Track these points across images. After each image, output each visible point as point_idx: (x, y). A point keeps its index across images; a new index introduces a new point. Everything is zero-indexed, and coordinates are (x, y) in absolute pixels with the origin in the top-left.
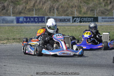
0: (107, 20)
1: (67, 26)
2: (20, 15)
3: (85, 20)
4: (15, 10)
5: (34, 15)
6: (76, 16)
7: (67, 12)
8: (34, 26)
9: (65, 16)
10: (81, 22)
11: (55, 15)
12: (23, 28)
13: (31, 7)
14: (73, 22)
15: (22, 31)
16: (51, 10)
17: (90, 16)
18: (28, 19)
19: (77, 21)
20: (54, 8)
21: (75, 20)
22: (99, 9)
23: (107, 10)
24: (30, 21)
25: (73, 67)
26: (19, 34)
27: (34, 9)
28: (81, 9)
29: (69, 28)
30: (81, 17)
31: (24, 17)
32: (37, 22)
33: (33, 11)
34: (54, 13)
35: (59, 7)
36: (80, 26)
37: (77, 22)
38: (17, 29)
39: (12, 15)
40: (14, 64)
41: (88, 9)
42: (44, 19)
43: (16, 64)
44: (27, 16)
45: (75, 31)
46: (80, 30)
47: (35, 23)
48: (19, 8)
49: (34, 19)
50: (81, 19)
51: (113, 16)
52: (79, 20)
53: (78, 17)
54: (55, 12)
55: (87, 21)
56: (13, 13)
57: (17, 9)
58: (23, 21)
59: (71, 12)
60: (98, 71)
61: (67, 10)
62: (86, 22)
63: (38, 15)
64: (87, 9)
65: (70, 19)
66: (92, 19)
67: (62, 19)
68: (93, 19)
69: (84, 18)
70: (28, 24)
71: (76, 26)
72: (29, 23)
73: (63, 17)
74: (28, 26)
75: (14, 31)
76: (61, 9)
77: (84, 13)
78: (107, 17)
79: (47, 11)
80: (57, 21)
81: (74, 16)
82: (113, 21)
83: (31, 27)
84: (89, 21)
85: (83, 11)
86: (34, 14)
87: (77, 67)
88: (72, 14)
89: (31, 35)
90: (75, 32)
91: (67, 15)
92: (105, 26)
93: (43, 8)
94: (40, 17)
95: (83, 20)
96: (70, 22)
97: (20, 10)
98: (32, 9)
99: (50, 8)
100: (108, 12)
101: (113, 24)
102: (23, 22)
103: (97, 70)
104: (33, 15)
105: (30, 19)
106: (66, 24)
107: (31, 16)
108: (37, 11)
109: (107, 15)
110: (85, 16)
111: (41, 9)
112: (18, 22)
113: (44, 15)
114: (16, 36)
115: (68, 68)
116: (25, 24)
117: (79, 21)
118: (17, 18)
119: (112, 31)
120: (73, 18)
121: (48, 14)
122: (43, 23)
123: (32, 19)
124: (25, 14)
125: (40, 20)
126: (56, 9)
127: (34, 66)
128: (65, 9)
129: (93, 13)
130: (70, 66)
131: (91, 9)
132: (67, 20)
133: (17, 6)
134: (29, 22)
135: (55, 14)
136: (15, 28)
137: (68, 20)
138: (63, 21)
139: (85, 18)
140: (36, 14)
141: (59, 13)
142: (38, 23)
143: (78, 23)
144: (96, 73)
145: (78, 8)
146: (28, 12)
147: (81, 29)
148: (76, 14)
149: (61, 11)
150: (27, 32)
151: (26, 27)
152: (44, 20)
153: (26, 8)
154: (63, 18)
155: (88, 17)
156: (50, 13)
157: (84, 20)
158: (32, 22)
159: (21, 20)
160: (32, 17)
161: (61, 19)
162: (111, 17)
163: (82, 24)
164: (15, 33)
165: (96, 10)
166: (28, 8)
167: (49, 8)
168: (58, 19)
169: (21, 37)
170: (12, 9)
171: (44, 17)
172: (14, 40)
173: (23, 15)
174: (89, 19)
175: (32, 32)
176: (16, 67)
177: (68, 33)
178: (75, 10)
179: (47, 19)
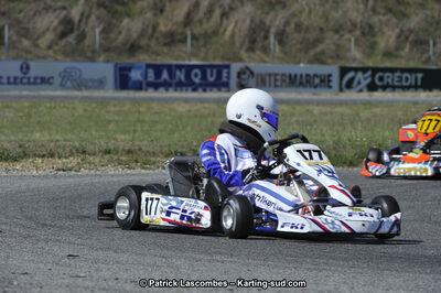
1: (318, 103)
2: (134, 56)
3: (390, 80)
4: (113, 35)
6: (352, 65)
7: (318, 49)
8: (186, 101)
9: (311, 62)
10: (372, 87)
11: (271, 59)
12: (142, 109)
13: (178, 25)
14: (341, 90)
15: (139, 121)
16: (255, 38)
17: (412, 65)
18: (165, 75)
19: (359, 83)
20: (268, 31)
21: (352, 80)
25: (343, 266)
26: (126, 132)
27: (189, 33)
28: (374, 36)
29: (325, 114)
30: (375, 70)
31: (148, 66)
32: (201, 85)
33: (184, 41)
34: (266, 50)
35: (288, 29)
36: (368, 104)
37: (359, 88)
38: (118, 113)
39: (100, 56)
40: (109, 249)
41: (403, 39)
42: (228, 73)
43: (115, 252)
44: (159, 61)
45: (352, 123)
46: (369, 120)
47: (190, 89)
48: (129, 30)
49: (188, 76)
50: (373, 76)
52: (365, 79)
53: (364, 70)
54: (272, 47)
55: (399, 84)
56: (105, 50)
57: (120, 33)
58: (144, 82)
59: (333, 47)
61: (317, 41)
62: (394, 88)
63: (204, 59)
64: (399, 37)
65: (330, 75)
66: (420, 75)
67: (298, 77)
68: (422, 79)
69: (386, 74)
70: (161, 93)
71: (354, 102)
72: (167, 90)
73: (303, 68)
75: (110, 122)
76: (293, 38)
77: (388, 54)
79: (238, 44)
80: (279, 83)
81: (348, 65)
83: (175, 105)
84: (404, 83)
85: (382, 45)
86: (186, 53)
87: (359, 267)
88: (338, 57)
89: (176, 135)
90: (349, 128)
91: (319, 60)
93: (225, 30)
94: (212, 67)
95: (381, 79)
96: (330, 87)
97: (134, 35)
98: (181, 34)
102: (144, 86)
103: (436, 281)
104: (184, 60)
105: (171, 75)
106: (314, 94)
107: (174, 62)
108: (201, 42)
110: (388, 64)
111: (215, 33)
112: (123, 82)
113: (228, 60)
114: (115, 139)
115: (320, 270)
116: (151, 93)
117: (364, 83)
118: (121, 69)
120: (344, 71)
121: (243, 54)
122: (223, 89)
123: (181, 75)
124: (153, 52)
125: (211, 79)
126: (276, 36)
127: (185, 259)
128: (312, 36)
129: (422, 53)
130: (331, 261)
131: (413, 37)
132: (317, 81)
133: (121, 22)
134: (167, 85)
136: (112, 109)
137: (322, 81)
138: (301, 84)
139: (390, 74)
140: (193, 55)
141: (286, 53)
142: (205, 90)
143: (361, 91)
145: (363, 34)
146: (165, 45)
147: (375, 115)
148: (356, 56)
151: (155, 107)
152: (228, 77)
153: (155, 29)
154: (304, 72)
155: (403, 70)
156: (250, 49)
157: (386, 80)
158: (180, 85)
159: (136, 75)
160: (180, 67)
161: (296, 76)
163: (378, 95)
164: (111, 127)
165: (435, 44)
166: (162, 28)
167: (245, 31)
168: (283, 75)
169: (137, 143)
170: (101, 32)
171: (228, 67)
172: (107, 157)
173: (144, 58)
174: (407, 79)
175: (178, 126)
176: (118, 263)
177: (321, 130)
178: (350, 40)
179: (239, 74)
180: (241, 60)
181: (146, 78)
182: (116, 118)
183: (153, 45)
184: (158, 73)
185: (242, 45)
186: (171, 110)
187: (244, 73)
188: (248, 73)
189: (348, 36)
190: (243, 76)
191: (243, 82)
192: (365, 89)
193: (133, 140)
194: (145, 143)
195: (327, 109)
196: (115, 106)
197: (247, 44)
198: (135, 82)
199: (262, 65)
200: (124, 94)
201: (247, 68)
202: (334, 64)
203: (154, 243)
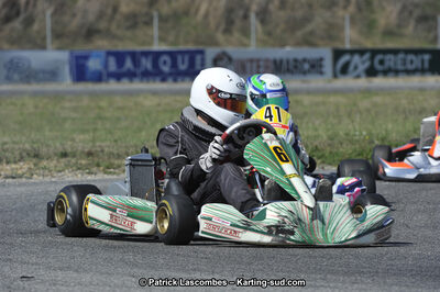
1: (309, 92)
2: (91, 41)
3: (392, 64)
4: (66, 18)
5: (156, 41)
6: (348, 46)
7: (309, 28)
8: (155, 93)
9: (298, 44)
10: (371, 72)
11: (253, 42)
12: (103, 104)
13: (142, 5)
14: (335, 76)
15: (100, 118)
16: (233, 20)
17: (416, 45)
18: (129, 64)
19: (356, 68)
20: (248, 10)
21: (347, 65)
25: (344, 282)
26: (83, 131)
27: (155, 14)
28: (372, 12)
29: (317, 104)
30: (374, 52)
31: (109, 53)
32: (170, 74)
33: (149, 23)
34: (246, 32)
35: (271, 7)
36: (368, 92)
37: (356, 74)
38: (75, 109)
39: (52, 43)
41: (406, 13)
42: (203, 60)
43: (77, 271)
44: (121, 47)
45: (349, 116)
46: (369, 111)
47: (158, 79)
48: (85, 11)
49: (155, 64)
50: (372, 59)
52: (363, 62)
53: (362, 52)
54: (253, 28)
55: (402, 68)
56: (58, 36)
57: (74, 15)
58: (105, 73)
59: (324, 26)
61: (307, 20)
62: (397, 72)
64: (401, 12)
65: (321, 59)
66: (427, 57)
67: (285, 63)
68: (430, 61)
69: (388, 57)
70: (125, 85)
71: (350, 91)
72: (131, 80)
73: (288, 52)
74: (130, 93)
75: (65, 119)
76: (277, 16)
77: (388, 33)
79: (212, 25)
80: (262, 70)
81: (341, 47)
83: (140, 99)
85: (382, 22)
86: (152, 37)
87: (362, 282)
88: (331, 38)
89: (143, 133)
90: (346, 120)
91: (308, 42)
93: (198, 10)
94: (183, 53)
95: (382, 62)
96: (321, 73)
97: (91, 18)
98: (147, 14)
99: (230, 12)
102: (105, 77)
104: (150, 44)
105: (136, 62)
106: (304, 81)
107: (138, 48)
108: (170, 24)
110: (390, 45)
111: (186, 13)
112: (80, 74)
113: (202, 44)
114: (73, 140)
115: (318, 287)
116: (113, 85)
117: (362, 67)
118: (78, 58)
120: (338, 54)
121: (220, 37)
123: (147, 64)
124: (114, 37)
125: (183, 67)
126: (257, 14)
128: (299, 14)
129: (429, 30)
130: (329, 276)
131: (417, 12)
132: (306, 66)
134: (131, 75)
135: (253, 36)
136: (67, 104)
137: (313, 66)
138: (288, 70)
139: (392, 57)
140: (162, 40)
141: (269, 34)
142: (175, 80)
143: (358, 77)
145: (360, 10)
146: (128, 28)
147: (375, 105)
148: (350, 37)
149: (277, 25)
150: (124, 124)
151: (119, 101)
152: (203, 64)
153: (115, 9)
154: (291, 57)
155: (407, 52)
156: (227, 31)
157: (387, 63)
158: (146, 75)
159: (94, 64)
160: (146, 54)
161: (281, 61)
163: (379, 81)
164: (68, 125)
166: (124, 9)
167: (221, 11)
168: (267, 60)
169: (98, 144)
170: (52, 15)
171: (202, 52)
172: (63, 160)
173: (103, 44)
174: (412, 62)
175: (145, 123)
176: (80, 284)
177: (313, 124)
178: (344, 18)
179: (215, 61)
180: (215, 43)
181: (106, 67)
182: (74, 115)
183: (113, 27)
184: (120, 62)
185: (217, 28)
186: (136, 104)
187: (222, 59)
188: (226, 59)
189: (341, 13)
190: (219, 63)
192: (363, 75)
193: (93, 140)
194: (108, 143)
195: (319, 99)
196: (71, 101)
197: (223, 27)
198: (93, 73)
199: (242, 49)
200: (81, 87)
201: (224, 54)
202: (326, 45)
203: (122, 260)
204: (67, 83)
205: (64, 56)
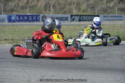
0: (109, 18)
1: (65, 25)
2: (12, 12)
3: (85, 18)
4: (6, 7)
5: (28, 13)
6: (74, 14)
7: (65, 10)
8: (28, 25)
9: (62, 14)
10: (80, 20)
11: (51, 13)
12: (15, 28)
13: (25, 4)
14: (71, 21)
15: (14, 31)
16: (47, 7)
17: (91, 14)
18: (21, 18)
19: (76, 19)
20: (50, 5)
21: (74, 18)
22: (100, 7)
23: (109, 8)
24: (24, 20)
25: (74, 71)
26: (11, 34)
27: (28, 6)
28: (80, 6)
29: (67, 28)
31: (17, 15)
32: (32, 20)
33: (26, 8)
35: (56, 4)
36: (79, 25)
37: (76, 21)
38: (8, 29)
39: (3, 13)
40: (7, 67)
41: (88, 6)
42: (39, 17)
43: (9, 68)
44: (19, 14)
45: (75, 31)
47: (28, 22)
48: (11, 5)
49: (28, 18)
50: (80, 17)
51: (116, 14)
52: (78, 18)
53: (77, 16)
55: (87, 19)
56: (4, 11)
57: (8, 6)
59: (69, 9)
60: (102, 76)
61: (64, 8)
62: (86, 20)
63: (32, 13)
65: (68, 17)
66: (93, 17)
69: (84, 17)
70: (20, 23)
71: (75, 25)
72: (22, 22)
73: (60, 15)
74: (22, 25)
75: (6, 31)
76: (58, 7)
77: (84, 11)
78: (110, 15)
79: (42, 9)
81: (72, 14)
82: (116, 19)
83: (24, 27)
84: (89, 19)
85: (82, 8)
86: (27, 12)
87: (78, 71)
88: (70, 12)
89: (25, 35)
91: (64, 13)
92: (107, 26)
93: (38, 5)
94: (35, 15)
95: (82, 18)
96: (68, 21)
97: (12, 7)
98: (26, 6)
99: (46, 5)
100: (110, 10)
101: (116, 23)
102: (16, 21)
103: (100, 75)
104: (27, 13)
105: (23, 18)
106: (64, 23)
107: (24, 14)
108: (31, 9)
109: (109, 13)
110: (84, 14)
111: (35, 6)
112: (10, 20)
113: (39, 13)
114: (8, 36)
115: (67, 72)
116: (18, 23)
117: (78, 19)
118: (9, 16)
119: (115, 31)
120: (72, 16)
122: (38, 22)
123: (26, 18)
124: (18, 11)
125: (34, 19)
126: (53, 6)
127: (29, 70)
128: (63, 6)
129: (94, 10)
130: (70, 70)
131: (91, 6)
132: (64, 19)
133: (9, 3)
134: (22, 21)
135: (51, 11)
136: (7, 28)
137: (66, 19)
139: (85, 17)
140: (29, 12)
141: (55, 11)
142: (33, 22)
143: (77, 21)
144: (100, 77)
145: (77, 5)
146: (21, 9)
148: (75, 12)
149: (57, 9)
150: (20, 32)
151: (19, 27)
152: (39, 18)
153: (18, 5)
154: (61, 17)
155: (88, 16)
156: (45, 10)
158: (26, 21)
159: (13, 18)
160: (26, 16)
161: (58, 18)
162: (114, 15)
163: (82, 23)
164: (7, 33)
165: (97, 8)
166: (20, 5)
167: (44, 5)
168: (55, 17)
169: (14, 37)
170: (3, 6)
171: (39, 15)
172: (6, 41)
173: (15, 13)
174: (89, 18)
175: (25, 32)
176: (10, 71)
177: (66, 33)
178: (73, 7)
179: (42, 17)
180: (43, 13)
181: (16, 19)
182: (8, 30)
183: (18, 9)
184: (19, 17)
186: (23, 28)
187: (44, 17)
188: (45, 17)
189: (72, 6)
190: (43, 18)
191: (44, 20)
192: (78, 21)
193: (13, 36)
194: (17, 37)
195: (67, 27)
196: (7, 27)
197: (44, 9)
198: (13, 20)
199: (49, 15)
200: (10, 23)
201: (45, 16)
202: (69, 14)
203: (20, 65)
204: (6, 23)
205: (6, 16)
